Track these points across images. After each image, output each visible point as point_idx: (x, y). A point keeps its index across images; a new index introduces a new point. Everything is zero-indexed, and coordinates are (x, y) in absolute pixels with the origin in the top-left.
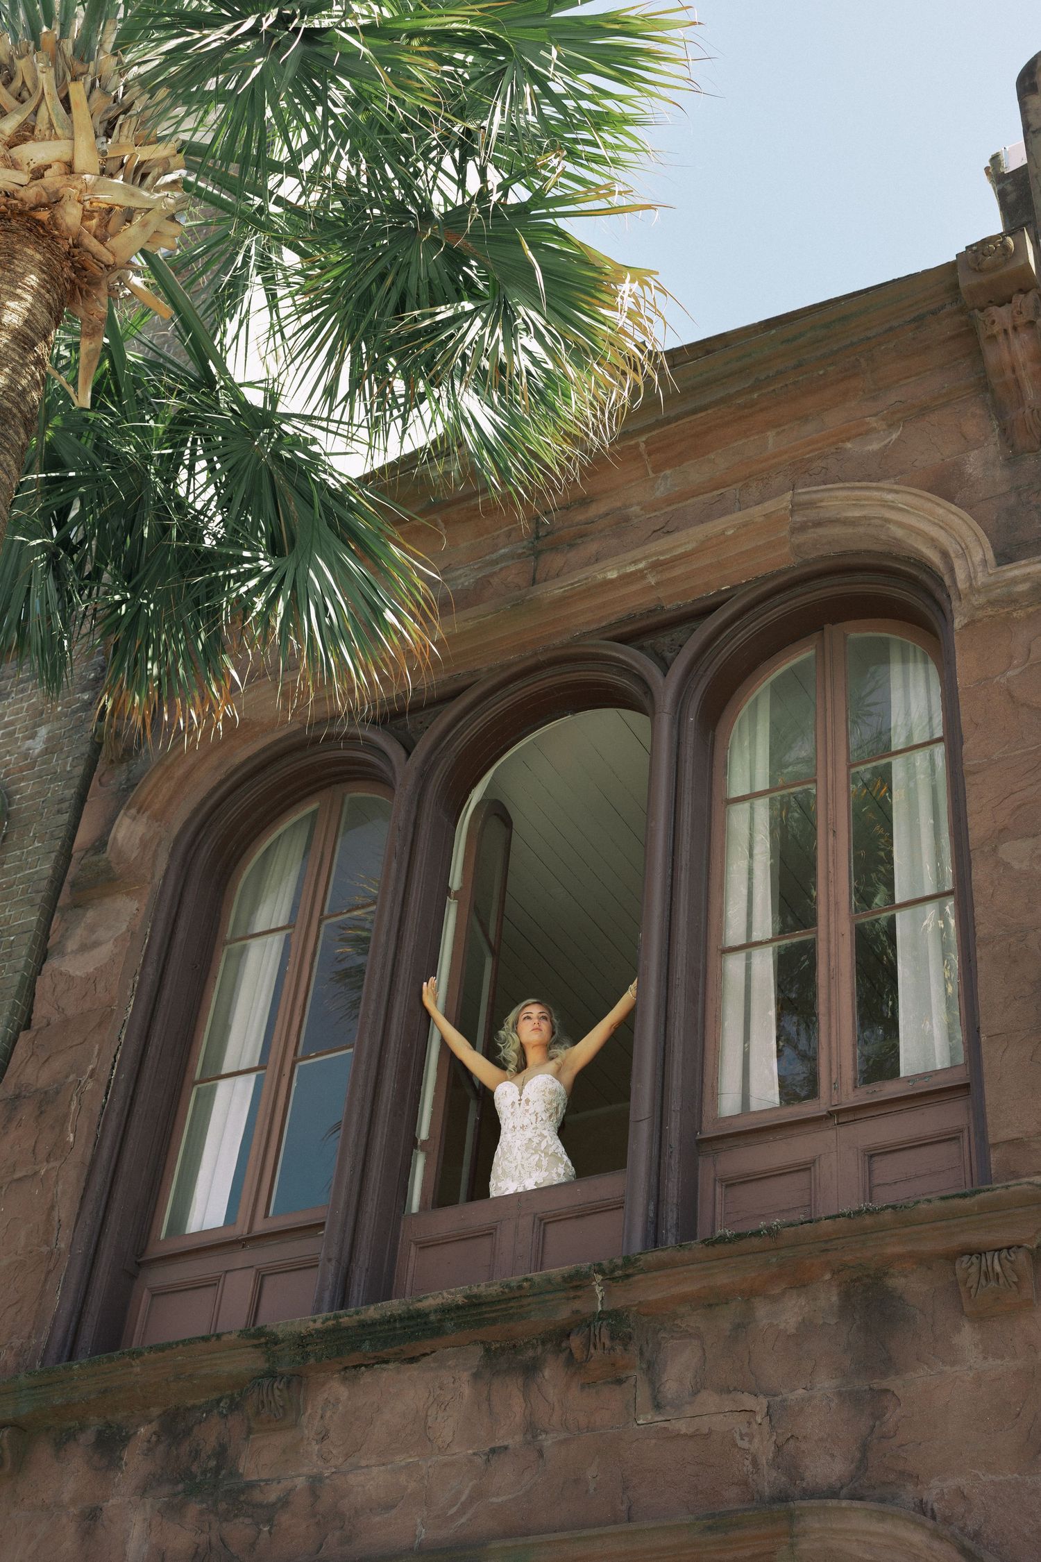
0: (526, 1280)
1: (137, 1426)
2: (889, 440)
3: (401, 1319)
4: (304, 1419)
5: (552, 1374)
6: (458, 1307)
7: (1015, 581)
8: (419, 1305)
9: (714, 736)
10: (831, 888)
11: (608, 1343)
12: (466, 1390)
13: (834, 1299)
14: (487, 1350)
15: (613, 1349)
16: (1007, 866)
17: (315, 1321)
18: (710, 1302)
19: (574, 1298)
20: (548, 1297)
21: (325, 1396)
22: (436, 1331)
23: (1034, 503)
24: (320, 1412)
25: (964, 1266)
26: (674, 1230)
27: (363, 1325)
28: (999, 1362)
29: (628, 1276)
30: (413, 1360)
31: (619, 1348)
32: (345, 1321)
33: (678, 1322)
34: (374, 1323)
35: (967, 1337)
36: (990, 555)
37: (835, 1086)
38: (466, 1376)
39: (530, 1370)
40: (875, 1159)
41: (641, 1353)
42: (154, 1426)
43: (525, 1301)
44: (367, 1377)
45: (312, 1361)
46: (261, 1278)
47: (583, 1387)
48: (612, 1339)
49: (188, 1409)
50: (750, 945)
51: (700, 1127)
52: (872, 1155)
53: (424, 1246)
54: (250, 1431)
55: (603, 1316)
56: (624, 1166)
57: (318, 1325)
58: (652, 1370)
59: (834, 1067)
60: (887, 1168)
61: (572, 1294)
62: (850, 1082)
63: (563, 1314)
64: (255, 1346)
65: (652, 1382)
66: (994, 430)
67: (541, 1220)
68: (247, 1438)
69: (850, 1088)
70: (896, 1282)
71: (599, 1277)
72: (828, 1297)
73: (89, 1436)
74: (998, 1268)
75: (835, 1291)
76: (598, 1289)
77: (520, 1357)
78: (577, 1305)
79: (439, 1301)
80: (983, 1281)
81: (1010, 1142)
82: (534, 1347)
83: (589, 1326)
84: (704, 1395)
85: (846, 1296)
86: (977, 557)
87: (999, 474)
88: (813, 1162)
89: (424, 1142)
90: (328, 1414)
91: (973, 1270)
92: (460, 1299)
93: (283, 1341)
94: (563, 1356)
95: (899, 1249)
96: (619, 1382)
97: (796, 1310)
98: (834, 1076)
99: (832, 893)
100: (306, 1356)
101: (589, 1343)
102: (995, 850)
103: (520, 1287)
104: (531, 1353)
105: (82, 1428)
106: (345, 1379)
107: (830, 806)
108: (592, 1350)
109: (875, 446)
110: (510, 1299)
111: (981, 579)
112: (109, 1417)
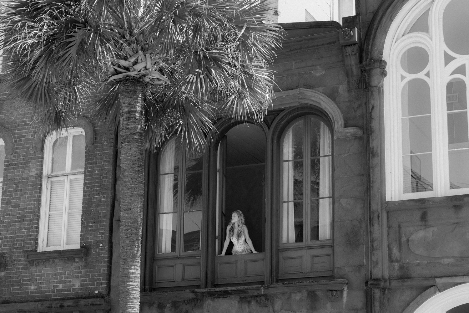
0: (248, 287)
1: (167, 304)
2: (322, 73)
3: (223, 291)
4: (204, 307)
5: (253, 303)
6: (235, 290)
7: (347, 133)
8: (227, 289)
9: (280, 142)
10: (306, 191)
11: (265, 300)
12: (237, 304)
13: (306, 295)
14: (241, 297)
15: (265, 301)
16: (342, 205)
17: (205, 290)
18: (283, 294)
19: (258, 291)
20: (253, 290)
21: (208, 303)
22: (231, 294)
23: (353, 106)
24: (207, 306)
25: (329, 293)
26: (275, 271)
27: (216, 291)
28: (334, 310)
29: (268, 288)
30: (225, 298)
31: (267, 301)
32: (212, 291)
33: (277, 296)
34: (217, 291)
35: (329, 305)
36: (343, 124)
37: (307, 241)
38: (236, 302)
39: (249, 302)
40: (314, 258)
41: (271, 301)
42: (170, 304)
43: (248, 291)
44: (216, 300)
45: (205, 297)
46: (184, 266)
47: (260, 307)
48: (265, 299)
49: (177, 302)
50: (288, 202)
51: (279, 245)
52: (313, 257)
53: (221, 264)
54: (193, 309)
55: (263, 295)
56: (264, 252)
57: (206, 291)
58: (273, 305)
59: (306, 236)
60: (316, 260)
61: (257, 290)
62: (309, 239)
63: (256, 294)
64: (193, 293)
65: (273, 307)
66: (346, 80)
67: (246, 261)
68: (192, 310)
69: (309, 241)
70: (317, 293)
71: (262, 288)
72: (305, 294)
73: (156, 305)
74: (335, 294)
75: (306, 293)
76: (262, 290)
77: (247, 300)
78: (258, 292)
79: (231, 289)
80: (332, 296)
81: (338, 267)
82: (250, 298)
83: (261, 296)
84: (283, 311)
85: (308, 294)
86: (340, 124)
87: (346, 94)
88: (302, 257)
89: (217, 237)
90: (209, 307)
91: (330, 294)
92: (235, 289)
93: (198, 293)
94: (256, 300)
95: (317, 288)
96: (267, 306)
97: (299, 296)
98: (306, 238)
99: (306, 193)
100: (204, 296)
101: (261, 300)
102: (339, 201)
103: (247, 288)
104: (249, 299)
105: (154, 303)
106: (211, 300)
107: (306, 169)
108: (262, 301)
109: (318, 74)
110: (245, 290)
111: (340, 130)
112: (160, 301)
